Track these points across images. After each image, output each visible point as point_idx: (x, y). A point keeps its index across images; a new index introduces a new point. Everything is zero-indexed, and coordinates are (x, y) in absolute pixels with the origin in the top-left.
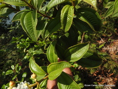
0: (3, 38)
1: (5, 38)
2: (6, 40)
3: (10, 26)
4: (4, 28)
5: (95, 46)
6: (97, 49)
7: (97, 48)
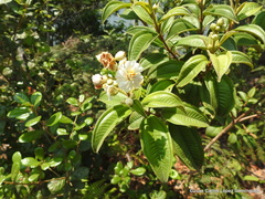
0: (87, 40)
1: (89, 43)
2: (89, 47)
3: (109, 28)
4: (99, 24)
5: (239, 168)
6: (237, 176)
7: (240, 175)
